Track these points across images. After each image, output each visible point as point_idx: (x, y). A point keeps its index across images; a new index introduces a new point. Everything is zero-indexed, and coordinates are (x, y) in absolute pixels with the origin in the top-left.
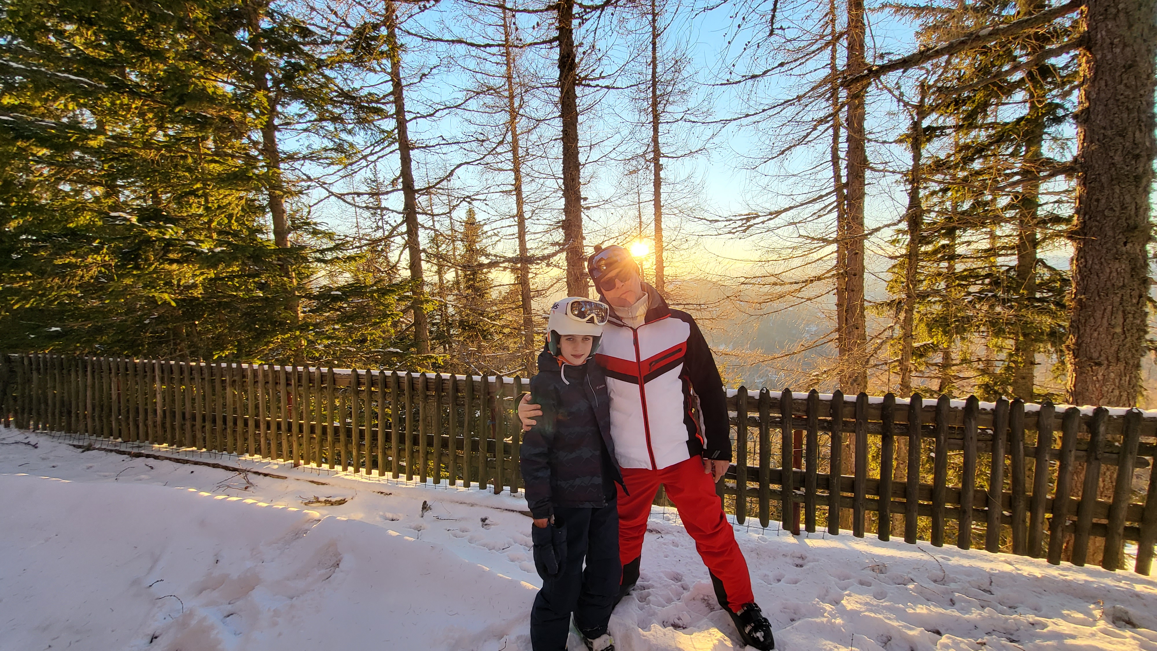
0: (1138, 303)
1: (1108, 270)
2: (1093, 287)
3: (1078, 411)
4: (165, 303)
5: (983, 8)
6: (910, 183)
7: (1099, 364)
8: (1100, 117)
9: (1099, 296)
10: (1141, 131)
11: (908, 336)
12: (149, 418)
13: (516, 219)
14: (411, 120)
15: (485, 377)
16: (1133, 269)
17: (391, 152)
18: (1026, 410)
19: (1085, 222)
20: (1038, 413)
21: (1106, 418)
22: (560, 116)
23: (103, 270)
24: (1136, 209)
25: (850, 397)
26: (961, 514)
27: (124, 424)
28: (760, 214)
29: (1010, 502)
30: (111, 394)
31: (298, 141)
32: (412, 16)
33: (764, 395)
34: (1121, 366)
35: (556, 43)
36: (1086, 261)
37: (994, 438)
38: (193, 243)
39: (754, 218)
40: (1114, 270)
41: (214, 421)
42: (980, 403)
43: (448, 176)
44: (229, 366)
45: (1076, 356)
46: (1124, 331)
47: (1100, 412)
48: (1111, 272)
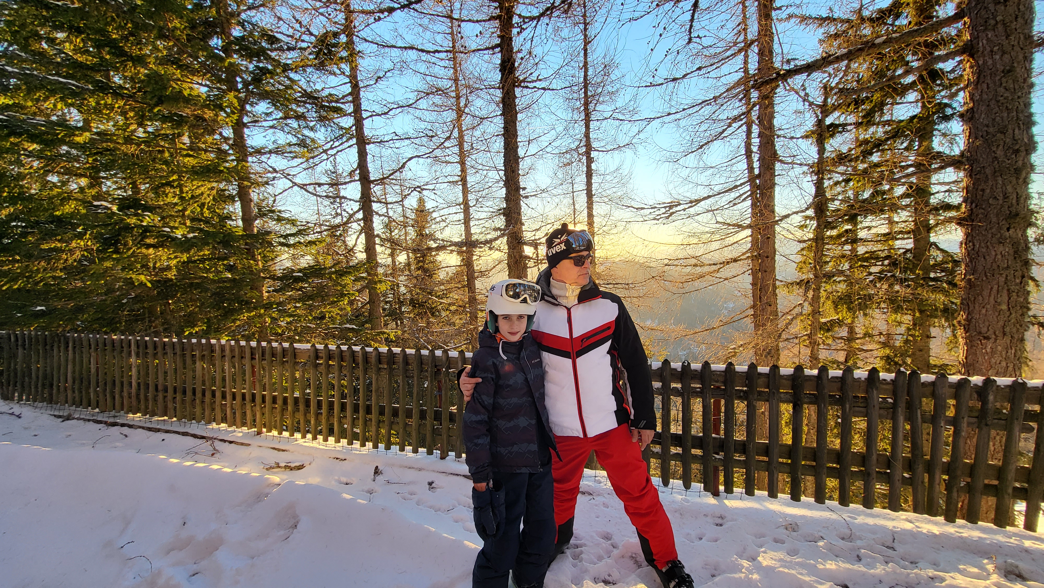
0: (1021, 283)
1: (993, 253)
2: (980, 268)
3: (969, 381)
4: (142, 284)
5: (878, 19)
6: (816, 174)
7: (987, 338)
8: (983, 116)
9: (986, 276)
10: (1019, 128)
11: (816, 313)
12: (125, 390)
13: (462, 206)
14: (367, 118)
15: (432, 352)
16: (1015, 252)
17: (349, 147)
18: (922, 381)
19: (972, 209)
20: (933, 384)
21: (994, 388)
22: (501, 115)
23: (86, 254)
24: (1017, 198)
25: (763, 369)
26: (866, 476)
27: (101, 396)
28: (681, 202)
29: (910, 465)
30: (90, 368)
31: (265, 137)
32: (368, 25)
33: (686, 367)
34: (1007, 339)
35: (498, 50)
36: (974, 245)
37: (894, 406)
38: (168, 230)
39: (676, 206)
40: (999, 253)
41: (184, 392)
42: (881, 374)
43: (400, 168)
44: (199, 342)
45: (966, 331)
46: (1009, 308)
47: (988, 382)
48: (996, 255)
